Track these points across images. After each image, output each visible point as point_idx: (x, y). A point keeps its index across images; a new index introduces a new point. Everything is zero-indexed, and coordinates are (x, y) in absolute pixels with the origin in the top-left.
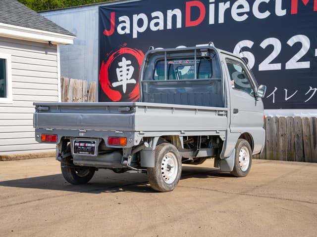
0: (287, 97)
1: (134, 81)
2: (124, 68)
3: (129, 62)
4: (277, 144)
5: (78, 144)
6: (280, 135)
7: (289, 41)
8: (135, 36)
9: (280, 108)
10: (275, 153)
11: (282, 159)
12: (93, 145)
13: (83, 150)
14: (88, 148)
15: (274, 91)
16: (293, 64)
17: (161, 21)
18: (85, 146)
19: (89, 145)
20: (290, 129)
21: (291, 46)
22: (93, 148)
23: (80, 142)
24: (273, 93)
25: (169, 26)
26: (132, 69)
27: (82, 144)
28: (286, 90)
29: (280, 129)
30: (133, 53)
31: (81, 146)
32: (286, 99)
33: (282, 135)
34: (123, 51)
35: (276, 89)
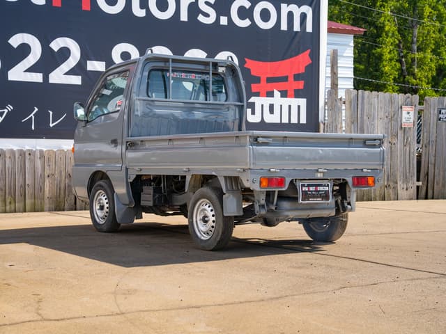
0: (52, 123)
4: (42, 189)
5: (307, 189)
6: (46, 175)
7: (52, 43)
9: (42, 138)
10: (38, 202)
11: (48, 209)
12: (327, 189)
13: (314, 196)
14: (320, 193)
15: (33, 113)
16: (59, 76)
18: (316, 191)
19: (321, 188)
20: (61, 167)
21: (56, 51)
22: (327, 192)
23: (309, 186)
24: (32, 115)
27: (312, 189)
28: (51, 113)
29: (46, 167)
31: (312, 191)
32: (51, 125)
33: (49, 176)
35: (36, 109)
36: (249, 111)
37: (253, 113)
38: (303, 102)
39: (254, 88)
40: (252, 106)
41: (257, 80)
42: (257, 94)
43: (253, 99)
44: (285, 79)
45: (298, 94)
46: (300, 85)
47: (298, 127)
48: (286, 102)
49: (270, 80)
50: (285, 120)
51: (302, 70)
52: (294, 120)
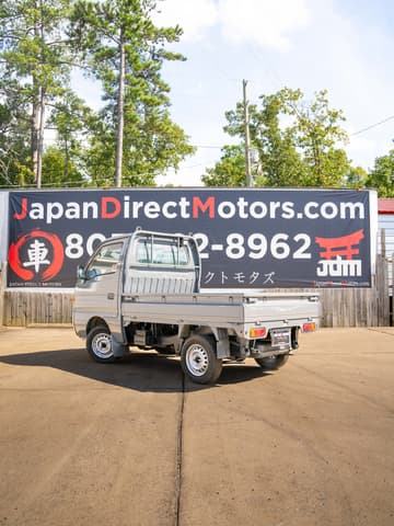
1: (47, 262)
2: (37, 250)
3: (43, 245)
8: (49, 221)
17: (77, 211)
25: (85, 216)
26: (45, 251)
30: (48, 237)
34: (35, 234)
36: (318, 269)
37: (322, 270)
38: (359, 263)
39: (322, 255)
40: (321, 266)
41: (325, 250)
42: (324, 259)
43: (321, 262)
44: (345, 248)
45: (354, 257)
46: (357, 252)
47: (355, 278)
48: (346, 263)
49: (333, 249)
50: (346, 274)
51: (357, 242)
52: (352, 274)
